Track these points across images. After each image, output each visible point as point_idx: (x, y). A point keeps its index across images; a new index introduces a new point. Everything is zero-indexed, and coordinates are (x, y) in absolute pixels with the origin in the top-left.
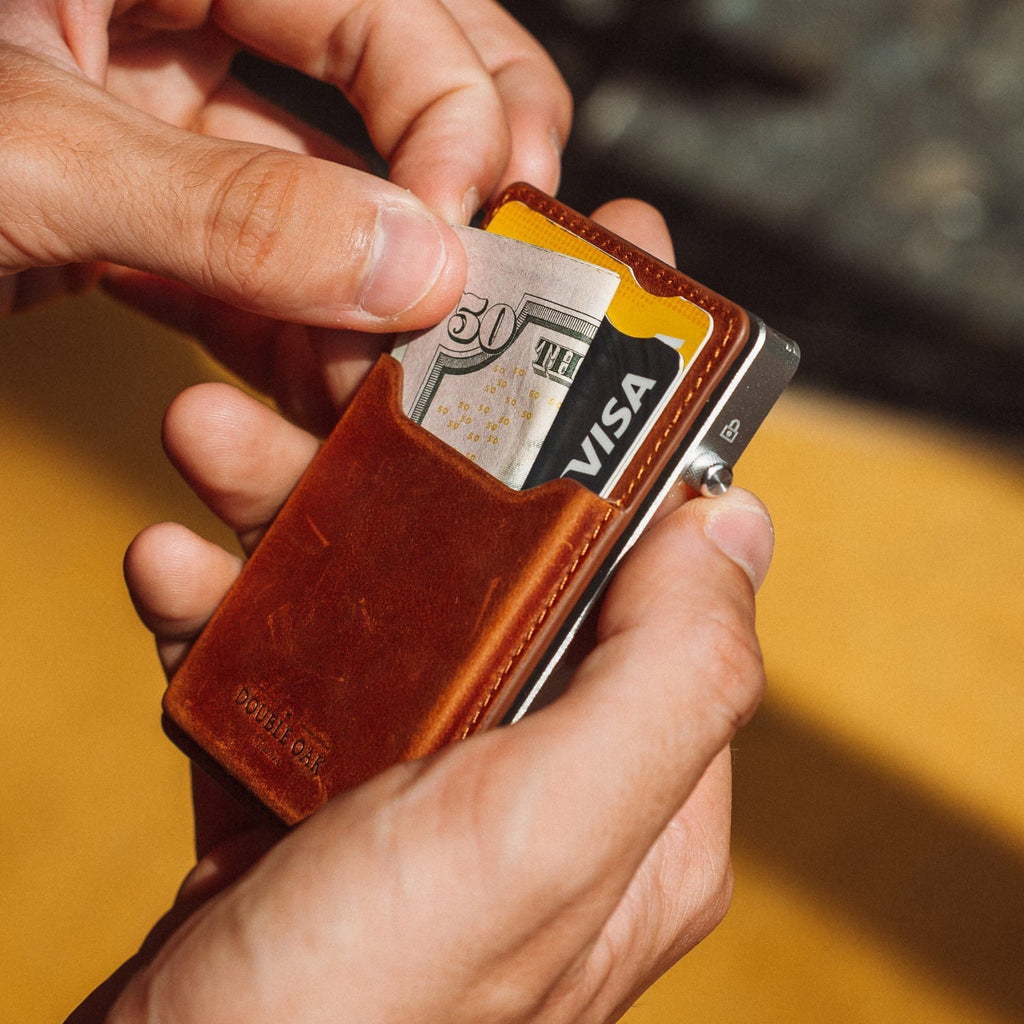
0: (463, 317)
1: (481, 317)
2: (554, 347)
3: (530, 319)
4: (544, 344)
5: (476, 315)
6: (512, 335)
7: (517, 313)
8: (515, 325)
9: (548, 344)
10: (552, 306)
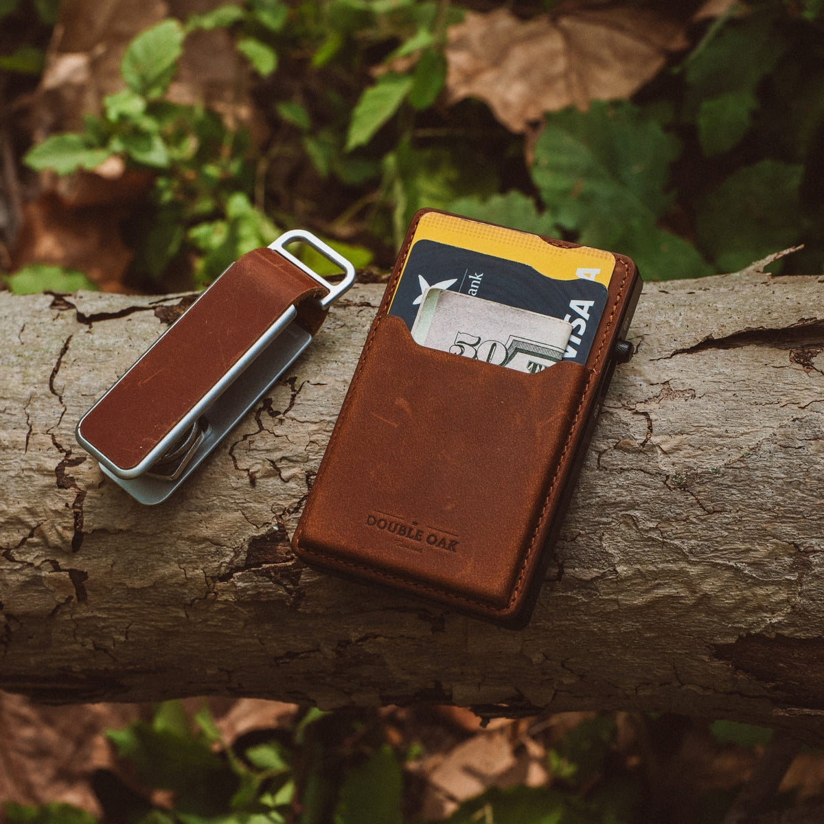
0: (461, 346)
1: (476, 347)
2: (541, 367)
3: (517, 350)
4: (532, 365)
5: (473, 346)
6: (506, 359)
7: (507, 347)
8: (507, 354)
9: (535, 365)
10: (534, 343)
